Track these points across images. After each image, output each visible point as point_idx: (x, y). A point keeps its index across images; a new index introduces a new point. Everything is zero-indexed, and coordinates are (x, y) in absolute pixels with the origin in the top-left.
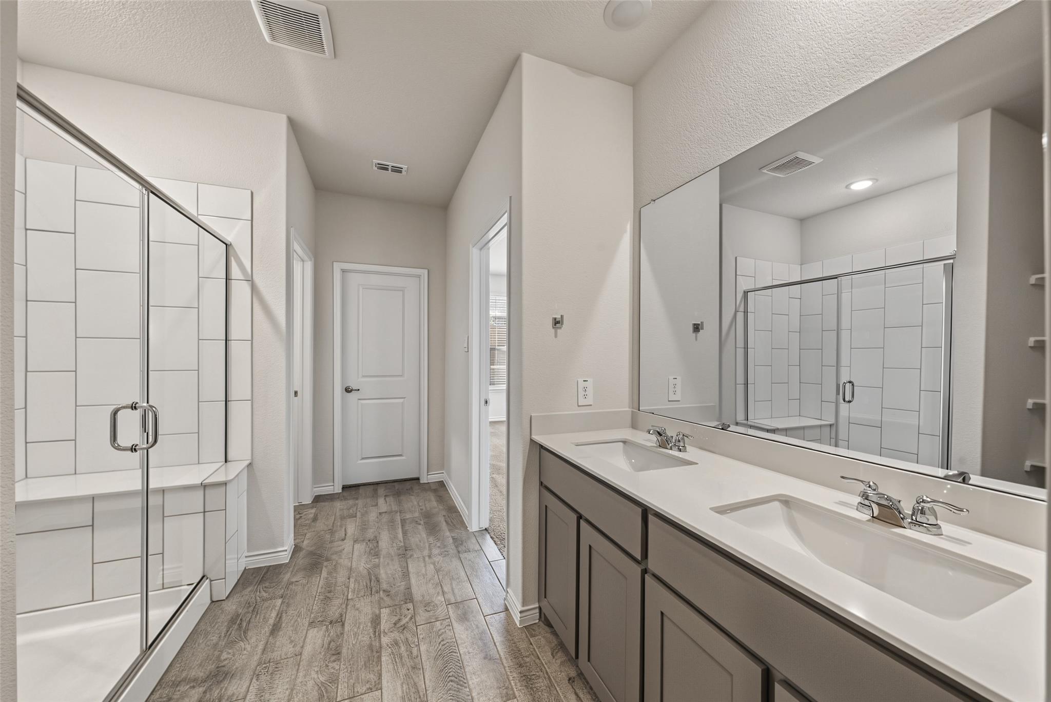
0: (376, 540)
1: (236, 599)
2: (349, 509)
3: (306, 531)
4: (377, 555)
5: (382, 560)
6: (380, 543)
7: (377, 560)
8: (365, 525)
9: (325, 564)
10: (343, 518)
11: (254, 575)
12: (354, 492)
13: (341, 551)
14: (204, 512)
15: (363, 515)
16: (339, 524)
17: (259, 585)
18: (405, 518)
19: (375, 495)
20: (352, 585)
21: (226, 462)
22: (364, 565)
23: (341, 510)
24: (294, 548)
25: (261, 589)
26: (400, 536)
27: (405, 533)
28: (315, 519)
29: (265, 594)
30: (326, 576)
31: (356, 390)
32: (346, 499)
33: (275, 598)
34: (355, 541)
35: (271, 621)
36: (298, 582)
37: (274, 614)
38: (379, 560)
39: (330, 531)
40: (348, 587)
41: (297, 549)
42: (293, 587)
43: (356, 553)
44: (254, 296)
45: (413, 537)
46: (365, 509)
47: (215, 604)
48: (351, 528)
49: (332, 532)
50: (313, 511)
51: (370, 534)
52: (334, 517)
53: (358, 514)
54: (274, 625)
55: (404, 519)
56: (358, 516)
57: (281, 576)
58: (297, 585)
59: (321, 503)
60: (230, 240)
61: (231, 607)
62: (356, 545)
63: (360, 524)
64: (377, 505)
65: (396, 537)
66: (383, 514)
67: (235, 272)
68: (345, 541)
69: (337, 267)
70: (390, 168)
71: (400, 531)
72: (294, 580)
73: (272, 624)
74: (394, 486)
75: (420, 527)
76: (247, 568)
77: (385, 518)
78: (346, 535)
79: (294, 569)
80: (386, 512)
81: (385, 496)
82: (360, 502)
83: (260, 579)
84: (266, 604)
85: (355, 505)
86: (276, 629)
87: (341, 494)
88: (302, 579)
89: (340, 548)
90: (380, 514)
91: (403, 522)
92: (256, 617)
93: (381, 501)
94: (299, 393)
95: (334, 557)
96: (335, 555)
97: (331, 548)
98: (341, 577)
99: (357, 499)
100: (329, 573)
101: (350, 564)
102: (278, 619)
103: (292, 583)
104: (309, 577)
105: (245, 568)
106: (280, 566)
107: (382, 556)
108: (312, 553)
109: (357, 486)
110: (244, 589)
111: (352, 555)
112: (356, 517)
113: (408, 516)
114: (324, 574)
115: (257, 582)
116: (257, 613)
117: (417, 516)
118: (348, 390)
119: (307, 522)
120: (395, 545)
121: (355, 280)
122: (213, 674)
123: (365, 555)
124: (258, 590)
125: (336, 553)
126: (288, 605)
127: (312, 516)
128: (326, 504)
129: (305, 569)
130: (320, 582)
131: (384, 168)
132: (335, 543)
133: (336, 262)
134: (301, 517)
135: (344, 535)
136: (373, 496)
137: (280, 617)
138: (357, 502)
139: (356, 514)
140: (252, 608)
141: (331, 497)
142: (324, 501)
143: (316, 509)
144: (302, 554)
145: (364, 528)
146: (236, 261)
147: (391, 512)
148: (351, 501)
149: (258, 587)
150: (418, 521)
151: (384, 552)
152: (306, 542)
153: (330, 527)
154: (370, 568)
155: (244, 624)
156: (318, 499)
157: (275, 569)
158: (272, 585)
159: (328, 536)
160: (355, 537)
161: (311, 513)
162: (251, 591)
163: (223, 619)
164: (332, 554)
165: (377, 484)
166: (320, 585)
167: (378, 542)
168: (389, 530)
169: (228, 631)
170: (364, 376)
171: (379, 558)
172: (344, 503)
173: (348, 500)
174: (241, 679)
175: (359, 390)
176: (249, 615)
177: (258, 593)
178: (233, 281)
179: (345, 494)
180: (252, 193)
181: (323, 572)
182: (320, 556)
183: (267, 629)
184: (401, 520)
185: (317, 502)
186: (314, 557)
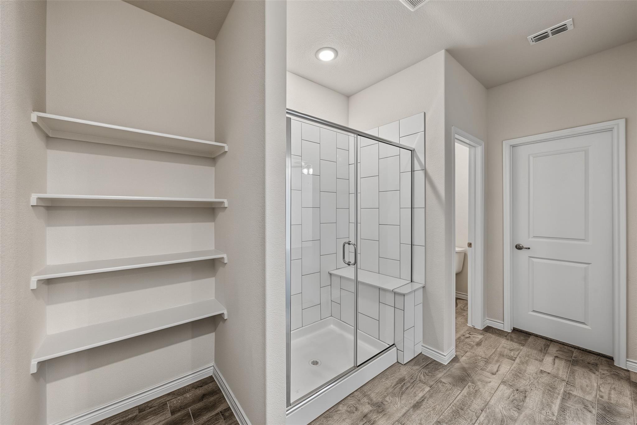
0: (525, 394)
1: (407, 368)
2: (511, 350)
3: (468, 350)
4: (519, 409)
5: (521, 417)
6: (527, 400)
7: (516, 414)
8: (520, 373)
9: (470, 384)
10: (502, 355)
11: (423, 361)
12: (522, 338)
13: (487, 383)
14: (395, 307)
15: (522, 363)
16: (496, 358)
17: (423, 368)
18: (571, 392)
19: (544, 350)
20: (482, 418)
21: (411, 282)
22: (501, 409)
23: (503, 347)
24: (454, 357)
25: (422, 373)
26: (556, 408)
27: (563, 409)
28: (479, 344)
29: (423, 377)
30: (465, 394)
31: (526, 248)
32: (512, 340)
33: (427, 385)
34: (503, 382)
35: (417, 398)
36: (445, 384)
37: (421, 395)
38: (519, 416)
39: (485, 360)
40: (478, 417)
41: (455, 359)
42: (440, 385)
43: (499, 393)
44: (426, 180)
45: (573, 420)
46: (527, 358)
47: (398, 364)
48: (506, 368)
49: (487, 361)
50: (481, 337)
51: (522, 384)
52: (494, 350)
53: (517, 359)
54: (417, 403)
55: (569, 393)
56: (516, 361)
57: (437, 372)
58: (443, 386)
59: (488, 334)
60: (413, 147)
61: (404, 372)
62: (503, 386)
63: (515, 369)
64: (541, 361)
65: (549, 406)
66: (545, 375)
67: (417, 166)
68: (494, 376)
69: (506, 146)
70: (550, 33)
71: (558, 402)
72: (443, 380)
73: (417, 400)
74: (573, 352)
75: (589, 415)
76: (422, 353)
77: (545, 379)
78: (497, 371)
79: (446, 373)
80: (549, 373)
81: (556, 357)
82: (525, 350)
83: (425, 365)
84: (421, 384)
85: (518, 350)
86: (417, 406)
87: (510, 335)
88: (448, 383)
89: (489, 380)
90: (542, 372)
91: (567, 396)
92: (411, 388)
93: (548, 359)
94: (473, 245)
95: (479, 383)
96: (480, 383)
97: (481, 374)
98: (477, 404)
99: (523, 345)
100: (469, 394)
101: (489, 398)
102: (421, 400)
103: (441, 382)
104: (454, 385)
105: (421, 352)
106: (441, 364)
107: (523, 413)
108: (464, 369)
109: (528, 334)
110: (414, 365)
111: (495, 392)
112: (514, 360)
113: (576, 393)
114: (465, 391)
115: (423, 366)
116: (413, 386)
117: (590, 399)
118: (519, 247)
119: (472, 343)
120: (544, 412)
121: (523, 152)
122: (378, 404)
123: (506, 400)
124: (421, 372)
125: (482, 381)
126: (431, 396)
127: (478, 340)
128: (493, 336)
129: (454, 378)
130: (459, 396)
131: (543, 37)
132: (485, 372)
133: (504, 140)
134: (470, 337)
135: (496, 370)
136: (541, 351)
137: (423, 400)
138: (522, 347)
139: (516, 358)
140: (412, 381)
141: (500, 333)
142: (493, 333)
143: (483, 336)
144: (457, 365)
145: (518, 374)
146: (417, 159)
147: (555, 376)
148: (516, 344)
149: (422, 369)
150: (590, 406)
151: (527, 412)
152: (464, 358)
153: (487, 357)
154: (505, 416)
155: (404, 388)
156: (488, 329)
157: (436, 364)
158: (430, 374)
159: (482, 364)
160: (505, 379)
161: (478, 338)
162: (417, 370)
163: (398, 376)
164: (479, 380)
165: (551, 341)
166: (458, 398)
167: (525, 397)
168: (544, 393)
169: (396, 385)
170: (534, 237)
171: (520, 414)
172: (509, 342)
173: (513, 342)
174: (387, 420)
175: (529, 248)
176: (409, 384)
177: (420, 374)
178: (415, 171)
179: (513, 336)
180: (425, 113)
181: (465, 389)
182: (469, 375)
183: (413, 401)
184: (565, 392)
185: (487, 332)
186: (464, 373)
